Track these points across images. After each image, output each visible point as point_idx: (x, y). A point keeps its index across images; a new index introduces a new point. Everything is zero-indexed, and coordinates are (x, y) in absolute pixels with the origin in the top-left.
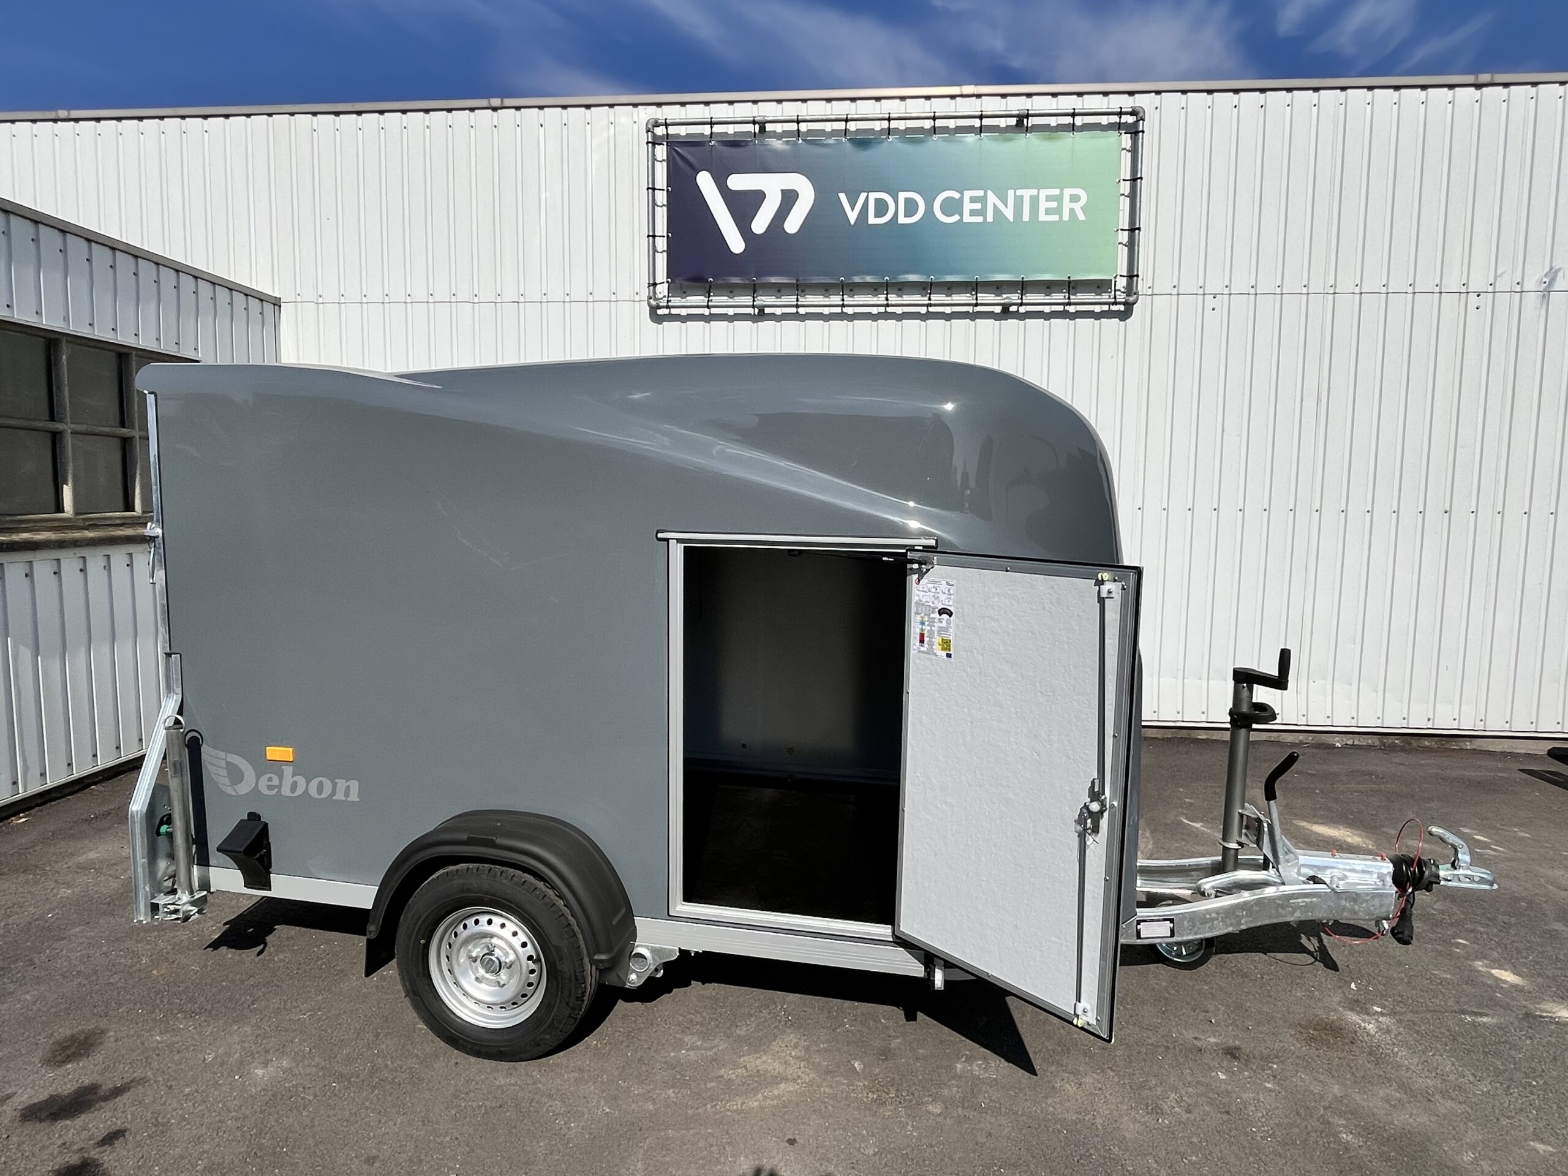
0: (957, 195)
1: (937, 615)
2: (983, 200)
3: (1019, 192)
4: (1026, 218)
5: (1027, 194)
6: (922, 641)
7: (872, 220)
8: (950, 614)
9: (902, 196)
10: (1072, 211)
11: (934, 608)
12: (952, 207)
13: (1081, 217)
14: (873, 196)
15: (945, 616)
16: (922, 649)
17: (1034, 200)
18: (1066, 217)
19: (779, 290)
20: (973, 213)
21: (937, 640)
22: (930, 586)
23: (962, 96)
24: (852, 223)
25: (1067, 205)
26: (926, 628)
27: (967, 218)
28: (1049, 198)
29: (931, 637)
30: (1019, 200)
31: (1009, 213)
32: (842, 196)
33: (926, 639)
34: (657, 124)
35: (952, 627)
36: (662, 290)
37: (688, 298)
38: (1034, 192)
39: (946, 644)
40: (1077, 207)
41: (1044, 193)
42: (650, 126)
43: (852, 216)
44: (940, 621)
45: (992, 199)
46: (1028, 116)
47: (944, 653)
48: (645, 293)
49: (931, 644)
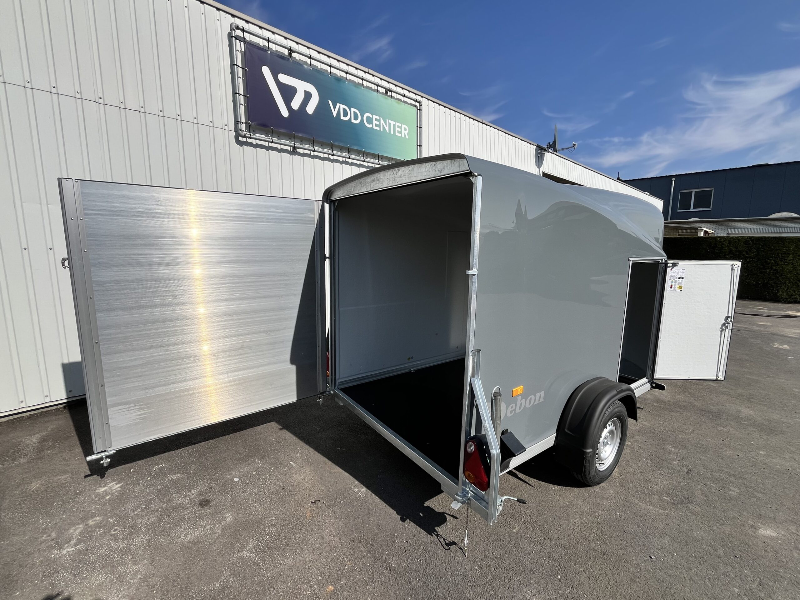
0: (371, 116)
1: (678, 279)
2: (379, 121)
3: (390, 121)
4: (392, 133)
5: (392, 123)
6: (671, 287)
7: (342, 118)
8: (683, 278)
9: (353, 110)
10: (404, 134)
11: (677, 277)
12: (370, 120)
13: (407, 137)
14: (342, 106)
15: (681, 279)
16: (671, 290)
17: (394, 125)
18: (403, 136)
19: (302, 140)
20: (376, 125)
21: (677, 286)
22: (676, 271)
23: (369, 73)
24: (335, 117)
25: (403, 131)
26: (673, 283)
27: (375, 127)
28: (398, 127)
29: (675, 286)
30: (390, 124)
31: (387, 128)
32: (330, 102)
33: (673, 287)
34: (238, 28)
35: (683, 283)
36: (243, 127)
37: (257, 135)
38: (394, 123)
39: (680, 287)
40: (406, 132)
41: (397, 124)
42: (233, 27)
43: (335, 113)
44: (679, 281)
45: (382, 121)
46: (392, 91)
47: (680, 290)
48: (232, 126)
49: (675, 288)
